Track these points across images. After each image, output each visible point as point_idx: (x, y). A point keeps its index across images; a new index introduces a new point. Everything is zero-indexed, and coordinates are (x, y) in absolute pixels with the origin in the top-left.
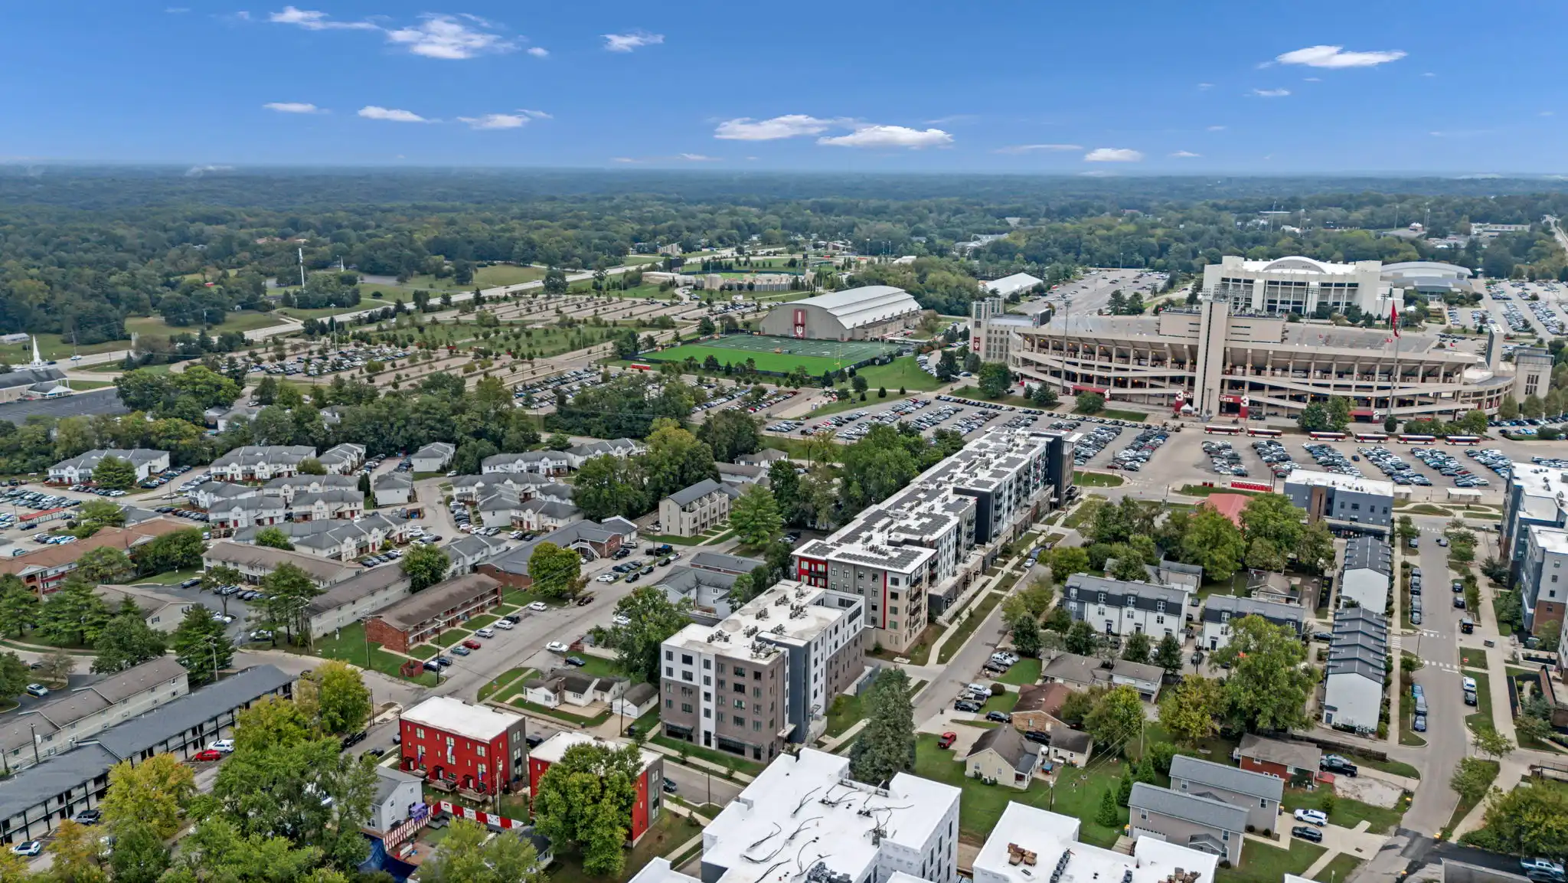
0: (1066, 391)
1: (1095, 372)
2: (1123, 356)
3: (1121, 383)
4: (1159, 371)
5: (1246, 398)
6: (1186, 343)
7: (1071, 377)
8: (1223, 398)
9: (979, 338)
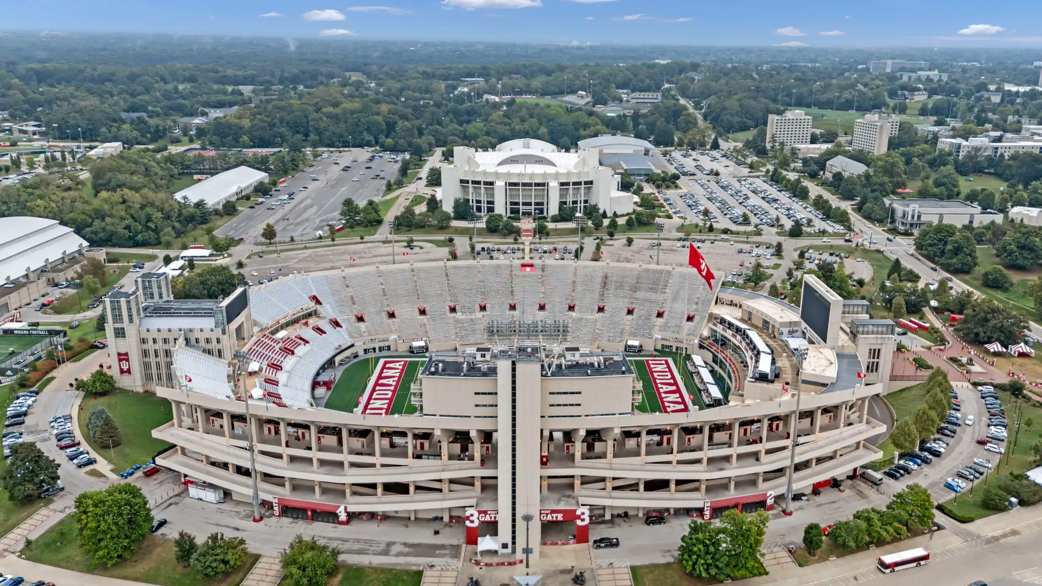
1: (315, 476)
6: (474, 426)
8: (547, 514)
9: (126, 354)
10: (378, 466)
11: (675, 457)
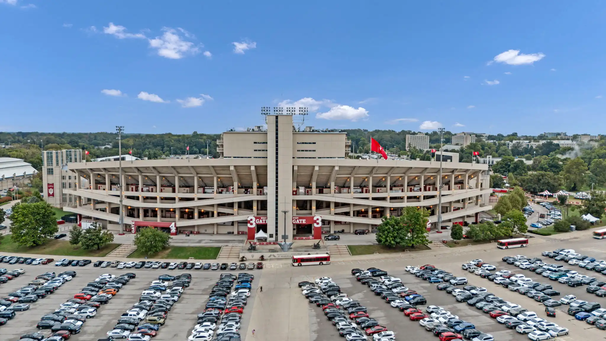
0: (127, 228)
1: (158, 205)
2: (188, 186)
3: (187, 214)
4: (226, 198)
5: (319, 216)
6: (253, 163)
7: (132, 212)
8: (296, 220)
9: (53, 184)
10: (196, 199)
11: (371, 195)
